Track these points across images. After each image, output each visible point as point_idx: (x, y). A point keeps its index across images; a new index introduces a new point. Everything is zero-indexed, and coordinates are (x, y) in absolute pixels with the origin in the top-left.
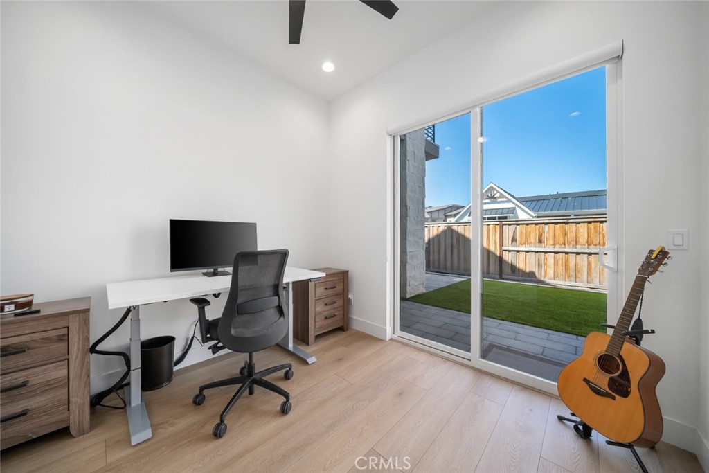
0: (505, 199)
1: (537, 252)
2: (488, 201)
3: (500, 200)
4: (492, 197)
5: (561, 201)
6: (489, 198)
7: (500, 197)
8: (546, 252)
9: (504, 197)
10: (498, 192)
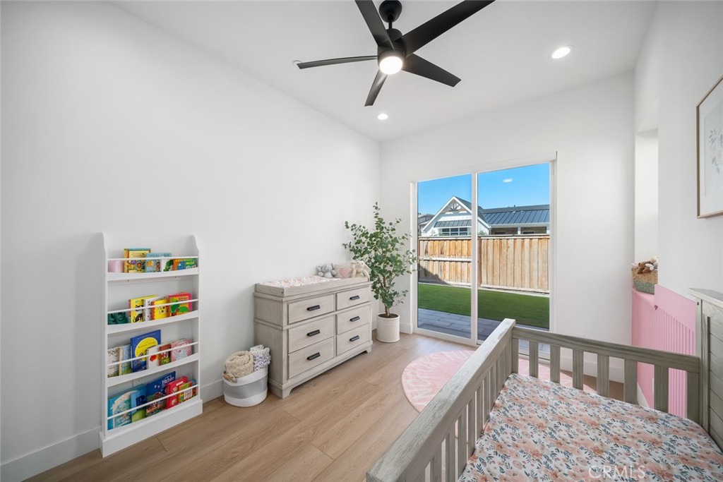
0: (466, 212)
1: (439, 261)
2: (452, 213)
3: (461, 212)
4: (454, 210)
5: (515, 214)
6: (452, 210)
7: (461, 210)
8: (445, 261)
9: (465, 210)
10: (460, 205)
